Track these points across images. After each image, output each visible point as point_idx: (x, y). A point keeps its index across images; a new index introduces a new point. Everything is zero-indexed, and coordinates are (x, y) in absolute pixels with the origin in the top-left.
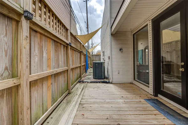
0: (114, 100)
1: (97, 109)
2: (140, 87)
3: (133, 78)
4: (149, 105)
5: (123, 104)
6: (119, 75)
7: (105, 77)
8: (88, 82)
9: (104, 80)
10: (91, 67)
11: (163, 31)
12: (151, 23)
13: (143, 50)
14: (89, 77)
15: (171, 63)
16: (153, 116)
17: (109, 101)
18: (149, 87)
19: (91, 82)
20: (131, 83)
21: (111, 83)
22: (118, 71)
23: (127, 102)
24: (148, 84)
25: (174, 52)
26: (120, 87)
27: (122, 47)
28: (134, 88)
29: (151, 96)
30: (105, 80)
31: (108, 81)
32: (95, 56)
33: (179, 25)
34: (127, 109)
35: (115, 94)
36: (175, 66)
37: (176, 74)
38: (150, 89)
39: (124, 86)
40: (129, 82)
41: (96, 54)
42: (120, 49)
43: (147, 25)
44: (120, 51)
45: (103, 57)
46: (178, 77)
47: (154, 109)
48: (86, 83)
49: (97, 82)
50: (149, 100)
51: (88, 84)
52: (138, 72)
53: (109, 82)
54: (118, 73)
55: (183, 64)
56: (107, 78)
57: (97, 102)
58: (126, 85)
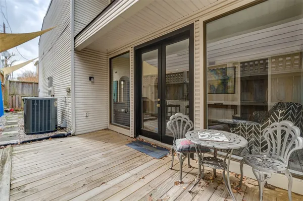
0: (87, 158)
1: (59, 181)
2: (119, 132)
3: (109, 121)
4: (132, 149)
5: (102, 158)
6: (88, 119)
7: (56, 128)
8: (12, 144)
9: (56, 132)
10: (7, 111)
11: (144, 62)
12: (133, 51)
13: (117, 81)
14: (9, 133)
15: (147, 100)
16: (138, 159)
17: (78, 162)
18: (129, 129)
19: (23, 143)
20: (105, 129)
21: (74, 135)
22: (85, 113)
23: (107, 154)
24: (129, 126)
25: (150, 87)
26: (90, 138)
27: (92, 75)
28: (111, 135)
29: (132, 139)
30: (59, 132)
31: (65, 133)
32: (21, 84)
33: (157, 59)
34: (109, 163)
35: (86, 150)
36: (150, 103)
37: (150, 112)
38: (131, 132)
39: (96, 135)
40: (103, 128)
41: (16, 80)
42: (90, 78)
43: (129, 52)
44: (90, 80)
45: (49, 89)
46: (152, 115)
47: (138, 151)
48: (8, 147)
49: (40, 140)
50: (131, 144)
51: (14, 148)
52: (116, 112)
53: (70, 134)
54: (87, 117)
55: (159, 100)
56: (62, 128)
57: (55, 172)
58: (100, 133)
